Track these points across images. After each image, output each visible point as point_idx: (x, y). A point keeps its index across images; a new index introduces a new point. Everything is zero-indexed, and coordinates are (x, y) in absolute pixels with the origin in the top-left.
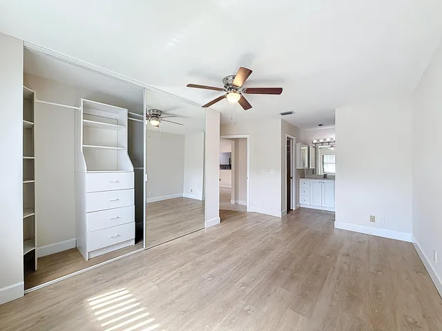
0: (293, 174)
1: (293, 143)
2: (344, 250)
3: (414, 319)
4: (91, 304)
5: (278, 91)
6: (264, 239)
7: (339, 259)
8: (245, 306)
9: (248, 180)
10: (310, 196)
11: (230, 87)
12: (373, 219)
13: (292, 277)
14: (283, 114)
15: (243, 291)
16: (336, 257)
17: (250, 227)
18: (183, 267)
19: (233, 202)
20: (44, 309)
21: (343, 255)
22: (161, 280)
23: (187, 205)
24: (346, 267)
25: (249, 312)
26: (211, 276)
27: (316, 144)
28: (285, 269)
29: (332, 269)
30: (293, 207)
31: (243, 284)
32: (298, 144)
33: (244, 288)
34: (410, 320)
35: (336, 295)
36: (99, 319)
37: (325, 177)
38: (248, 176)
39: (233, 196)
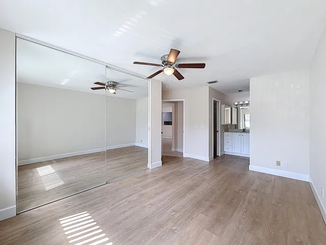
0: (219, 128)
1: (219, 105)
2: (254, 187)
3: (301, 240)
4: (61, 222)
5: (202, 66)
6: (193, 178)
7: (249, 194)
8: (173, 226)
9: (184, 133)
10: (233, 146)
11: (167, 63)
12: (278, 163)
13: (211, 207)
14: (209, 83)
15: (173, 216)
16: (247, 192)
17: (184, 169)
18: (131, 197)
19: (173, 149)
20: (29, 225)
21: (253, 190)
22: (113, 206)
23: (137, 152)
24: (253, 200)
25: (175, 231)
26: (150, 204)
27: (237, 105)
28: (206, 200)
29: (243, 201)
30: (219, 154)
31: (174, 211)
32: (223, 106)
33: (174, 213)
34: (298, 240)
35: (243, 221)
36: (66, 233)
37: (244, 131)
38: (184, 130)
39: (173, 146)
